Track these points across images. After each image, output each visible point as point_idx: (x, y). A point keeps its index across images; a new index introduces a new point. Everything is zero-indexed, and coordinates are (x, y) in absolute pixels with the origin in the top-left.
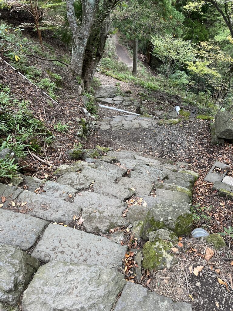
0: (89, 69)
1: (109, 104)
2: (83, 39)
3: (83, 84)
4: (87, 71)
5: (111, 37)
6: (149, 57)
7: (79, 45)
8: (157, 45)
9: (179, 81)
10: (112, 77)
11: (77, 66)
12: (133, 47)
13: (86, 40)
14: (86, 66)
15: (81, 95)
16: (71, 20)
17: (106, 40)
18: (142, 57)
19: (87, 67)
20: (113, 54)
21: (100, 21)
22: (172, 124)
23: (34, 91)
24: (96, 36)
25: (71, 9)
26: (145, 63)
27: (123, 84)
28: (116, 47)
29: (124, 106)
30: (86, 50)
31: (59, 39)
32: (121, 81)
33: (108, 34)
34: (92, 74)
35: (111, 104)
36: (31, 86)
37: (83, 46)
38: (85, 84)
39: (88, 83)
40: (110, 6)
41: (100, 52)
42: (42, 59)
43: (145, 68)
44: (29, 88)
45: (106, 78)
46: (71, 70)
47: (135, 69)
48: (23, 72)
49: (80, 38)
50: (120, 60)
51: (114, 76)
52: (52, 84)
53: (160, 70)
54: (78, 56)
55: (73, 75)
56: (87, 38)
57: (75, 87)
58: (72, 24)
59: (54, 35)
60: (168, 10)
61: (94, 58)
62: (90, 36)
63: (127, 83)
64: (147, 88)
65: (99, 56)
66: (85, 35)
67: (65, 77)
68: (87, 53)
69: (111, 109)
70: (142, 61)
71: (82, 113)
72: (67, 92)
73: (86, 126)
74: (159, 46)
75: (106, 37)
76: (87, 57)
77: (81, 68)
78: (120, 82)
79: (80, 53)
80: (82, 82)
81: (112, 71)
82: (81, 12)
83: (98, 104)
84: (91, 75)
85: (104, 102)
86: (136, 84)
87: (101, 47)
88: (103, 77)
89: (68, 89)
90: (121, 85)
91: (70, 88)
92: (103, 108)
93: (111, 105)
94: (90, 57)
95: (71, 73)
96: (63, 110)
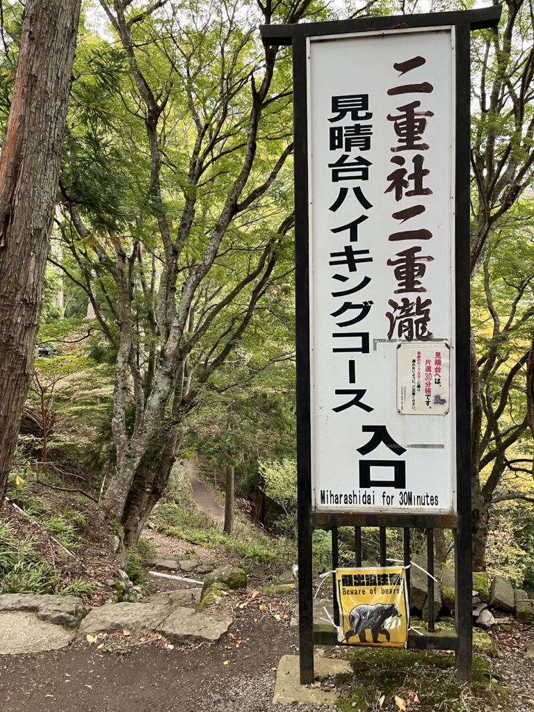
0: (137, 508)
1: (169, 570)
2: (134, 457)
3: (122, 534)
4: (132, 512)
5: (182, 464)
6: (261, 505)
7: (125, 466)
8: (271, 478)
9: (318, 547)
10: (180, 538)
11: (116, 501)
12: (225, 487)
13: (138, 459)
14: (132, 502)
15: (117, 552)
16: (117, 429)
17: (172, 465)
18: (244, 505)
19: (134, 504)
20: (184, 499)
21: (165, 430)
22: (283, 592)
23: (38, 533)
24: (156, 453)
25: (120, 413)
26: (252, 516)
27: (202, 551)
28: (193, 486)
29: (200, 573)
30: (136, 475)
31: (77, 468)
32: (197, 545)
33: (177, 456)
34: (141, 517)
35: (174, 569)
36: (33, 526)
37: (131, 468)
38: (126, 535)
39: (131, 533)
40: (182, 411)
41: (159, 487)
42: (54, 489)
43: (252, 527)
44: (29, 529)
45: (166, 541)
46: (104, 508)
47: (230, 525)
48: (21, 505)
49: (128, 456)
50: (200, 508)
51: (185, 536)
52: (70, 527)
53: (280, 524)
54: (120, 485)
55: (106, 518)
56: (139, 456)
57: (108, 538)
58: (118, 435)
59: (69, 460)
60: (286, 422)
61: (148, 489)
62: (146, 453)
63: (212, 548)
64: (251, 557)
65: (156, 494)
66: (136, 452)
67: (91, 520)
68: (136, 481)
69: (172, 580)
70: (246, 513)
71: (117, 576)
72: (91, 546)
73: (123, 595)
74: (275, 480)
75: (173, 460)
76: (135, 487)
77: (122, 506)
78: (195, 547)
79: (124, 480)
80: (121, 529)
81: (180, 528)
82: (133, 419)
83: (147, 572)
84: (139, 519)
85: (160, 566)
86: (228, 550)
87: (162, 477)
88: (160, 539)
89: (93, 540)
90: (197, 552)
91: (97, 539)
92: (158, 577)
93: (174, 572)
94: (142, 486)
95: (102, 514)
96: (83, 568)
